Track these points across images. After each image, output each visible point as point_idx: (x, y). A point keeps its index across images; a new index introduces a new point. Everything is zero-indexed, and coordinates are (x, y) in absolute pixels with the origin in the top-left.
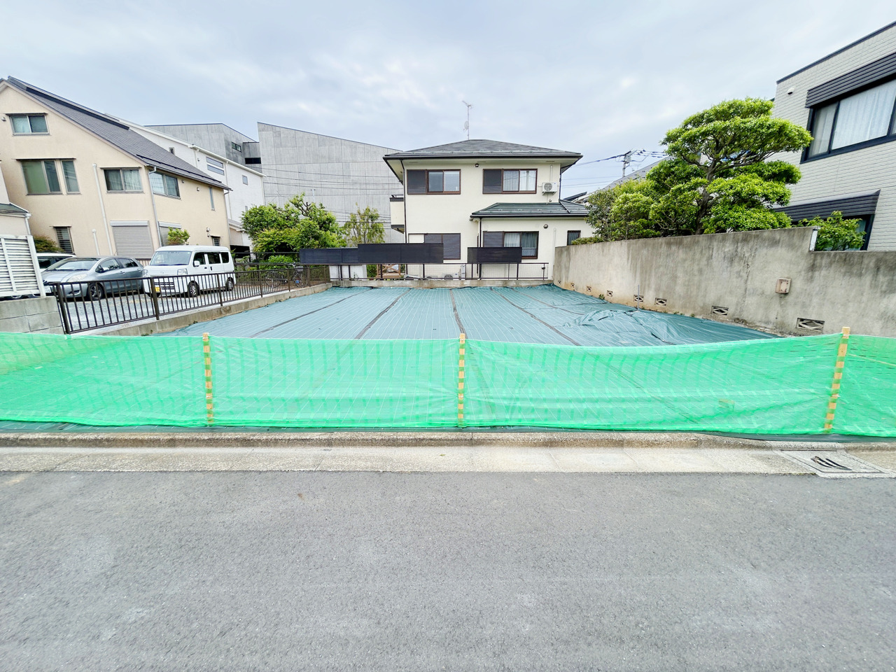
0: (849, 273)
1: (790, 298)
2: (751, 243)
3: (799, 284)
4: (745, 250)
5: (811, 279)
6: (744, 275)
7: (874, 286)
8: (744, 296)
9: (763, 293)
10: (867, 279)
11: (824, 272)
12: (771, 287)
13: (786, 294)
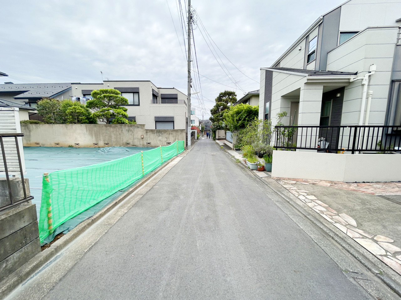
0: (153, 133)
1: (144, 139)
2: (133, 127)
3: (145, 136)
4: (131, 129)
5: (147, 135)
6: (133, 135)
7: (157, 135)
8: (134, 139)
9: (138, 138)
10: (156, 134)
11: (149, 133)
12: (139, 137)
13: (143, 138)
